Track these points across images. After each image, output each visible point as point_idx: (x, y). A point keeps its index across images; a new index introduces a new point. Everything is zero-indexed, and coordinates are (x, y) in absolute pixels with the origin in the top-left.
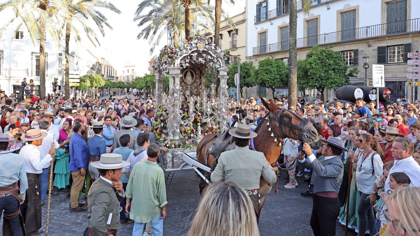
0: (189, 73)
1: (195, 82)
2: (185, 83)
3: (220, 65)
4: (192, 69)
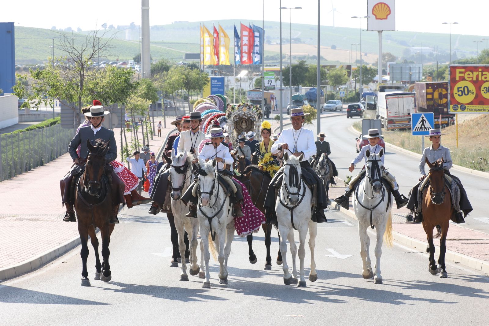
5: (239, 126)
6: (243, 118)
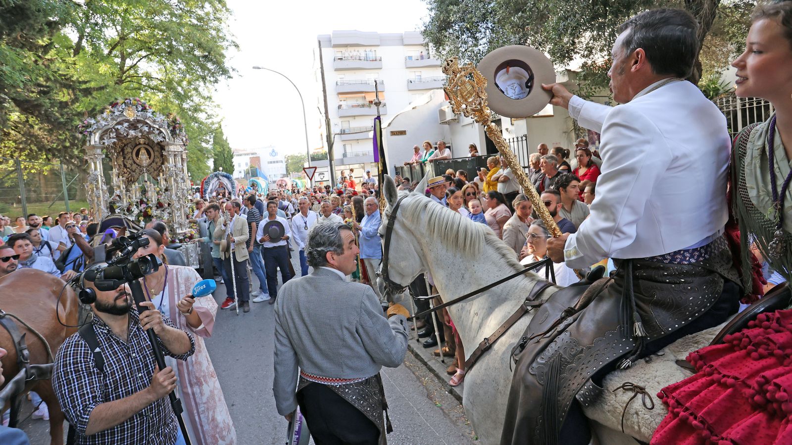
0: (143, 151)
1: (153, 162)
2: (137, 164)
3: (164, 138)
4: (148, 145)
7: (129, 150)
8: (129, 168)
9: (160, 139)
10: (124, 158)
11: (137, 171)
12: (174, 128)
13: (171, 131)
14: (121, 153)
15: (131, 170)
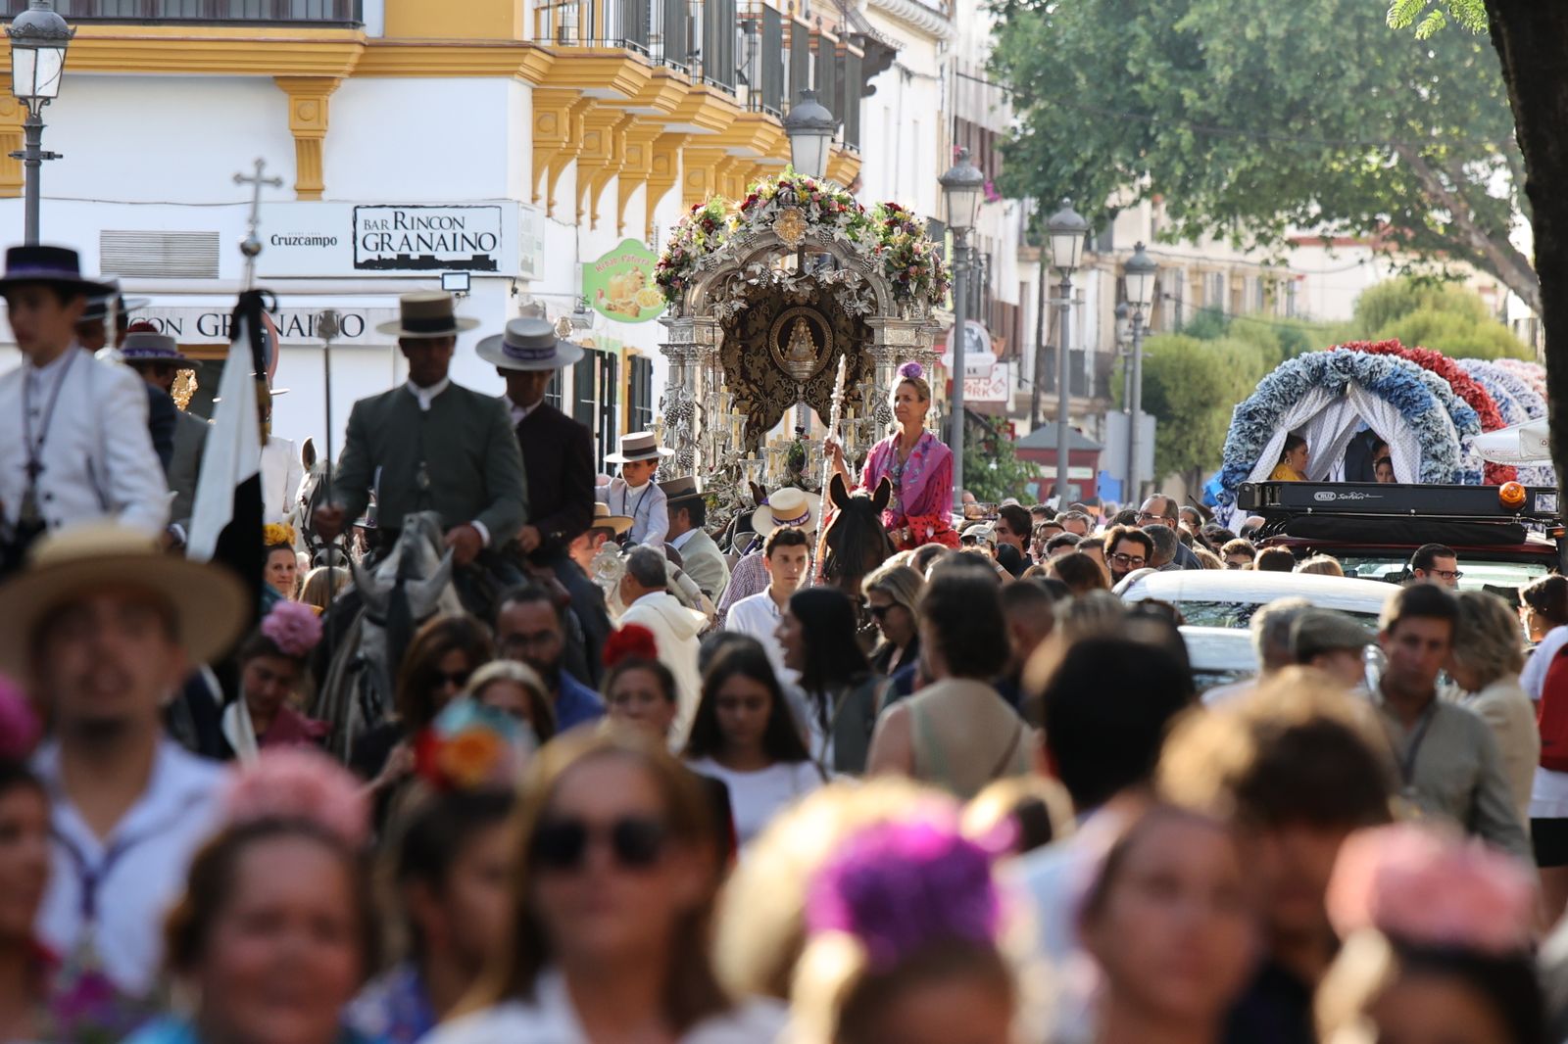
0: (802, 329)
1: (829, 365)
2: (780, 372)
3: (873, 304)
4: (818, 308)
5: (760, 361)
6: (794, 304)
7: (761, 322)
8: (755, 382)
9: (862, 307)
10: (745, 348)
11: (779, 394)
12: (905, 276)
13: (895, 284)
14: (738, 332)
15: (762, 388)
